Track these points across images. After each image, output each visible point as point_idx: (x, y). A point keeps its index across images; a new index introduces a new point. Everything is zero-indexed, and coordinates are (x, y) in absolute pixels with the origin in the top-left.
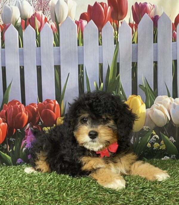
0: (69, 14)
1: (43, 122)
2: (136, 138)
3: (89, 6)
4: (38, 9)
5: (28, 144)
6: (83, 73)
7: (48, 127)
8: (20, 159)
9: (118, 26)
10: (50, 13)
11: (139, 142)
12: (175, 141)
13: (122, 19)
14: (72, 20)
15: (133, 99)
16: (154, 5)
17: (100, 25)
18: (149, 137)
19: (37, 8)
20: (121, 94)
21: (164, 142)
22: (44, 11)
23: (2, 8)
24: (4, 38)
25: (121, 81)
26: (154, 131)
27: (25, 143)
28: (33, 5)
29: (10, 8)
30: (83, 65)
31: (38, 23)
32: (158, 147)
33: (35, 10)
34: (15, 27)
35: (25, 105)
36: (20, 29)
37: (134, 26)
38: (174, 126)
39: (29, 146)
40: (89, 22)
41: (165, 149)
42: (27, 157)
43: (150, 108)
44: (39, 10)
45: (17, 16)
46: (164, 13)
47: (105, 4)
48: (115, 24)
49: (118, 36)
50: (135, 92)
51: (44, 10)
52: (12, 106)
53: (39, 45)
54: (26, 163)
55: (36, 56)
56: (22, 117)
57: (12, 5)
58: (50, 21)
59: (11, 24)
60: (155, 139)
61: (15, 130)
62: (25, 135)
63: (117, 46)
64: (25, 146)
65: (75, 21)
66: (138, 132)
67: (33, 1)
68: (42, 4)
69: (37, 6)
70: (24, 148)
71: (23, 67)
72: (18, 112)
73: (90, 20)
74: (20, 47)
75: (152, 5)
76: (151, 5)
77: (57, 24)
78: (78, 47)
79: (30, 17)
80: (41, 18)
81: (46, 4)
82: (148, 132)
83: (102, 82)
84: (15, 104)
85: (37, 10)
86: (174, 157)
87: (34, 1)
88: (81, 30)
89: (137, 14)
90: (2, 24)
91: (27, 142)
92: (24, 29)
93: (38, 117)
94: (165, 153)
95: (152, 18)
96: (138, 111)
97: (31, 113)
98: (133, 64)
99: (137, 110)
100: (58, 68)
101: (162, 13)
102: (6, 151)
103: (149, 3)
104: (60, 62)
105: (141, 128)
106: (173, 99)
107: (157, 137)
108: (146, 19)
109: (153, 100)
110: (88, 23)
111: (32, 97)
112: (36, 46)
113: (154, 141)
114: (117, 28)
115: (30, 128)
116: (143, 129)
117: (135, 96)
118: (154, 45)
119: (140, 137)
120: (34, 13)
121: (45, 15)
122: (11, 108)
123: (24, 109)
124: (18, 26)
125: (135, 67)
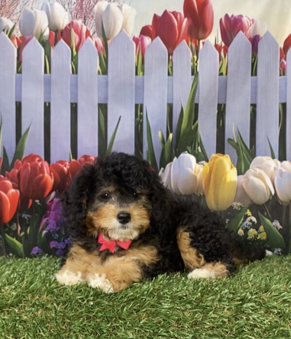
0: (124, 26)
3: (155, 16)
4: (76, 16)
5: (51, 224)
6: (141, 117)
8: (37, 248)
9: (197, 48)
10: (94, 24)
12: (281, 227)
13: (204, 38)
14: (128, 35)
15: (217, 160)
16: (253, 20)
17: (171, 44)
18: (240, 220)
19: (76, 15)
20: (200, 151)
21: (264, 229)
22: (85, 19)
23: (20, 12)
24: (21, 58)
25: (200, 131)
26: (248, 210)
27: (46, 222)
28: (68, 10)
29: (34, 14)
30: (142, 106)
31: (75, 37)
32: (255, 236)
33: (71, 18)
34: (39, 41)
35: (49, 162)
36: (47, 44)
37: (223, 49)
38: (279, 204)
39: (52, 228)
40: (155, 40)
41: (266, 239)
42: (49, 244)
43: (243, 174)
44: (78, 17)
45: (43, 25)
46: (268, 32)
47: (180, 14)
48: (194, 46)
49: (197, 64)
50: (221, 149)
51: (86, 18)
52: (29, 164)
53: (75, 71)
54: (47, 255)
55: (70, 89)
56: (43, 181)
57: (37, 8)
58: (94, 35)
59: (33, 37)
60: (251, 224)
61: (31, 201)
62: (47, 210)
63: (196, 78)
64: (46, 227)
65: (132, 37)
66: (225, 211)
67: (68, 4)
68: (83, 9)
69: (74, 11)
70: (44, 230)
71: (49, 104)
72: (38, 172)
73: (156, 36)
74: (45, 72)
75: (251, 19)
76: (248, 20)
77: (105, 41)
78: (136, 78)
79: (64, 28)
80: (81, 31)
81: (90, 9)
82: (240, 211)
83: (171, 132)
84: (34, 161)
85: (75, 19)
86: (278, 252)
87: (70, 4)
88: (142, 50)
89: (227, 32)
90: (20, 36)
91: (50, 221)
92: (54, 46)
94: (265, 246)
95: (250, 39)
96: (225, 178)
97: (58, 176)
98: (219, 106)
99: (223, 176)
100: (103, 108)
101: (265, 32)
102: (15, 234)
103: (246, 16)
104: (106, 98)
105: (229, 206)
106: (279, 162)
107: (254, 219)
108: (241, 40)
109: (248, 162)
110: (152, 40)
111: (61, 150)
112: (71, 73)
113: (248, 225)
114: (196, 51)
115: (55, 199)
116: (231, 207)
117: (221, 155)
118: (251, 79)
119: (228, 219)
120: (70, 22)
121: (86, 25)
122: (27, 166)
123: (48, 168)
124: (45, 41)
125: (223, 112)
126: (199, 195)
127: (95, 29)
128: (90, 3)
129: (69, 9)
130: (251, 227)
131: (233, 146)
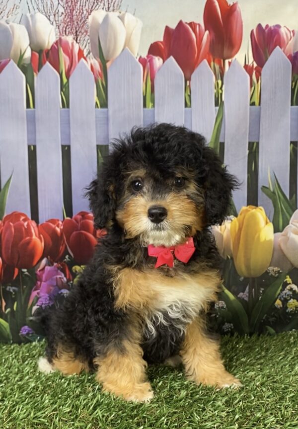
0: (128, 43)
1: (74, 255)
2: (253, 290)
3: (167, 28)
4: (65, 31)
5: (43, 298)
7: (82, 266)
8: (26, 327)
9: (222, 69)
10: (89, 41)
11: (260, 297)
13: (230, 57)
14: (133, 56)
15: (249, 213)
16: (293, 31)
17: (188, 66)
18: (279, 287)
19: (64, 29)
22: (76, 35)
26: (288, 277)
27: (36, 296)
28: (54, 23)
29: (10, 29)
31: (64, 59)
32: (296, 307)
33: (58, 34)
34: (18, 66)
35: (37, 222)
36: (29, 70)
37: (255, 71)
39: (44, 302)
40: (167, 61)
43: (281, 232)
44: (67, 33)
45: (22, 43)
47: (199, 25)
48: (217, 67)
49: (222, 91)
50: (253, 200)
51: (78, 33)
52: (11, 224)
53: (66, 104)
55: (61, 127)
56: (30, 246)
57: (13, 22)
58: (89, 56)
59: (10, 60)
60: (291, 293)
61: (16, 270)
62: (37, 280)
63: (221, 109)
64: (37, 302)
65: (138, 58)
66: (258, 278)
67: (55, 15)
68: (73, 21)
69: (62, 25)
70: (34, 305)
71: (35, 147)
72: (24, 235)
73: (168, 57)
74: (28, 106)
75: (291, 30)
76: (287, 31)
77: (103, 62)
78: (144, 111)
79: (49, 47)
80: (72, 51)
81: (82, 21)
82: (277, 277)
84: (19, 220)
85: (64, 34)
87: (57, 15)
88: (151, 74)
89: (260, 47)
91: (42, 294)
92: (37, 72)
93: (64, 246)
95: (290, 57)
96: (259, 237)
97: (49, 239)
98: (251, 145)
99: (256, 234)
100: (103, 151)
103: (285, 27)
105: (265, 271)
107: (295, 287)
108: (278, 58)
109: (288, 216)
110: (164, 62)
111: (52, 206)
112: (61, 106)
113: (288, 295)
114: (221, 75)
115: (46, 268)
116: (267, 273)
117: (253, 207)
118: (291, 108)
119: (262, 287)
120: (58, 39)
121: (79, 43)
122: (9, 227)
123: (36, 229)
124: (26, 65)
125: (255, 152)
126: (226, 258)
127: (90, 48)
128: (83, 13)
129: (56, 21)
130: (291, 298)
131: (268, 195)
